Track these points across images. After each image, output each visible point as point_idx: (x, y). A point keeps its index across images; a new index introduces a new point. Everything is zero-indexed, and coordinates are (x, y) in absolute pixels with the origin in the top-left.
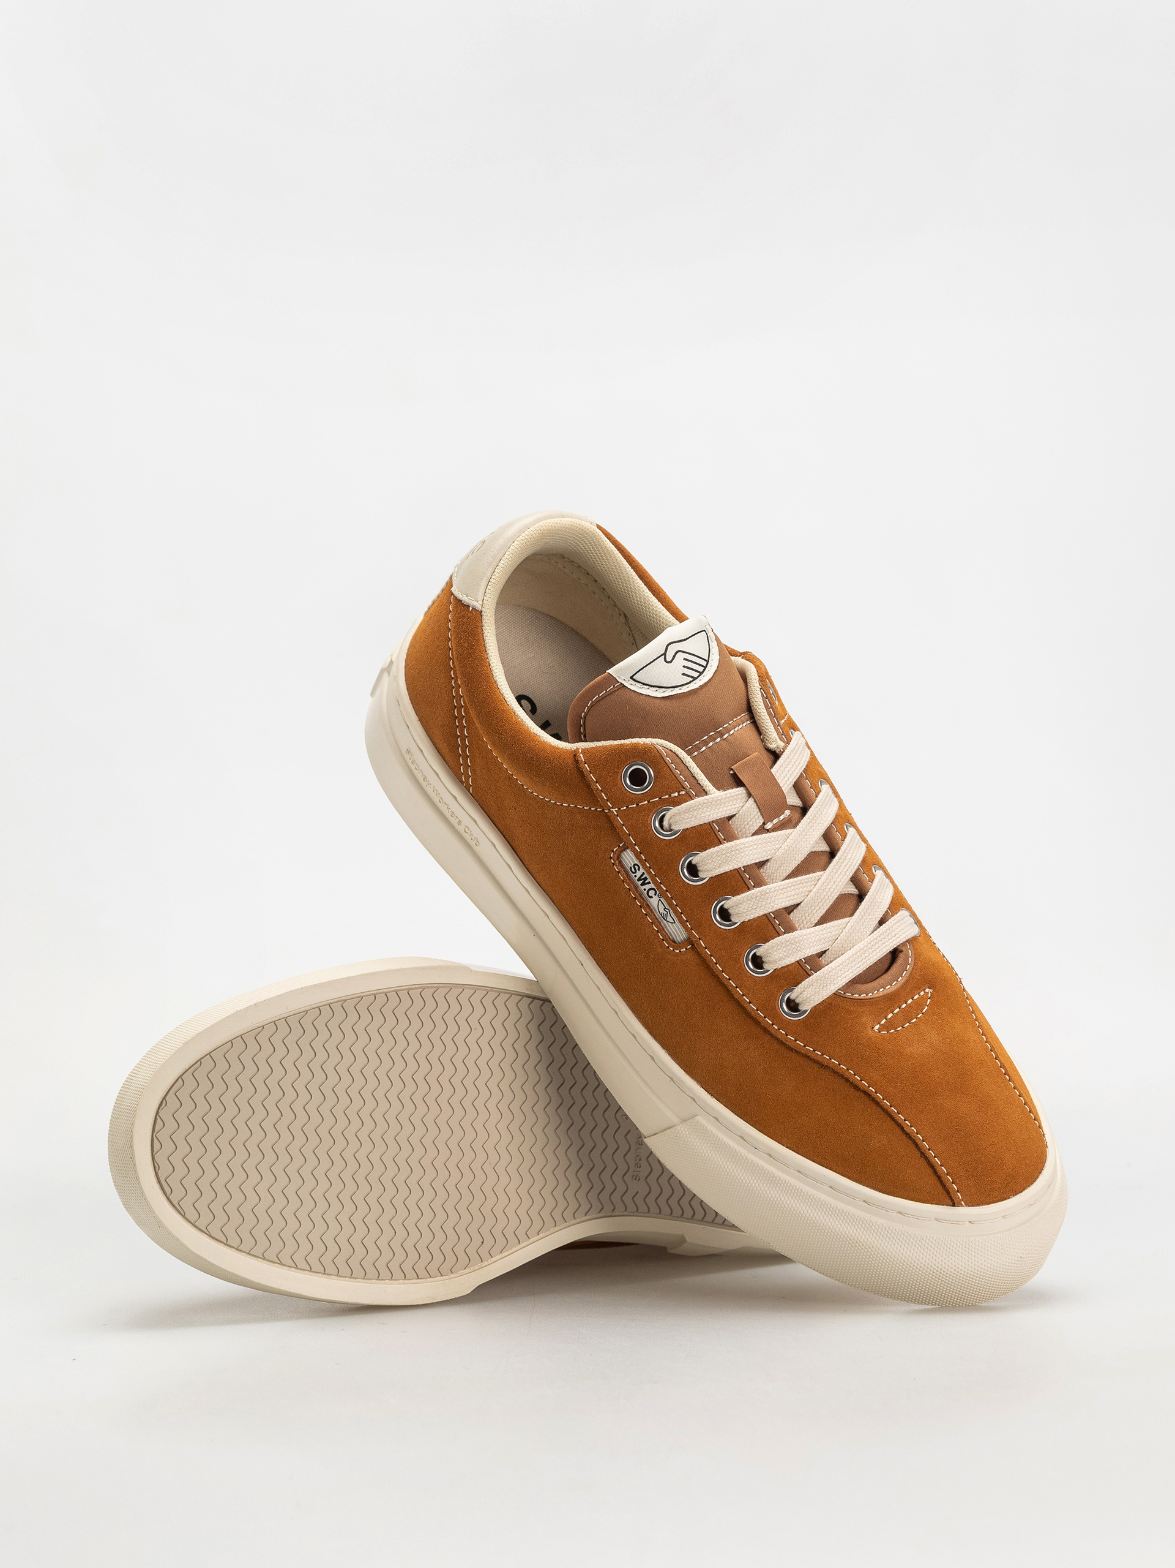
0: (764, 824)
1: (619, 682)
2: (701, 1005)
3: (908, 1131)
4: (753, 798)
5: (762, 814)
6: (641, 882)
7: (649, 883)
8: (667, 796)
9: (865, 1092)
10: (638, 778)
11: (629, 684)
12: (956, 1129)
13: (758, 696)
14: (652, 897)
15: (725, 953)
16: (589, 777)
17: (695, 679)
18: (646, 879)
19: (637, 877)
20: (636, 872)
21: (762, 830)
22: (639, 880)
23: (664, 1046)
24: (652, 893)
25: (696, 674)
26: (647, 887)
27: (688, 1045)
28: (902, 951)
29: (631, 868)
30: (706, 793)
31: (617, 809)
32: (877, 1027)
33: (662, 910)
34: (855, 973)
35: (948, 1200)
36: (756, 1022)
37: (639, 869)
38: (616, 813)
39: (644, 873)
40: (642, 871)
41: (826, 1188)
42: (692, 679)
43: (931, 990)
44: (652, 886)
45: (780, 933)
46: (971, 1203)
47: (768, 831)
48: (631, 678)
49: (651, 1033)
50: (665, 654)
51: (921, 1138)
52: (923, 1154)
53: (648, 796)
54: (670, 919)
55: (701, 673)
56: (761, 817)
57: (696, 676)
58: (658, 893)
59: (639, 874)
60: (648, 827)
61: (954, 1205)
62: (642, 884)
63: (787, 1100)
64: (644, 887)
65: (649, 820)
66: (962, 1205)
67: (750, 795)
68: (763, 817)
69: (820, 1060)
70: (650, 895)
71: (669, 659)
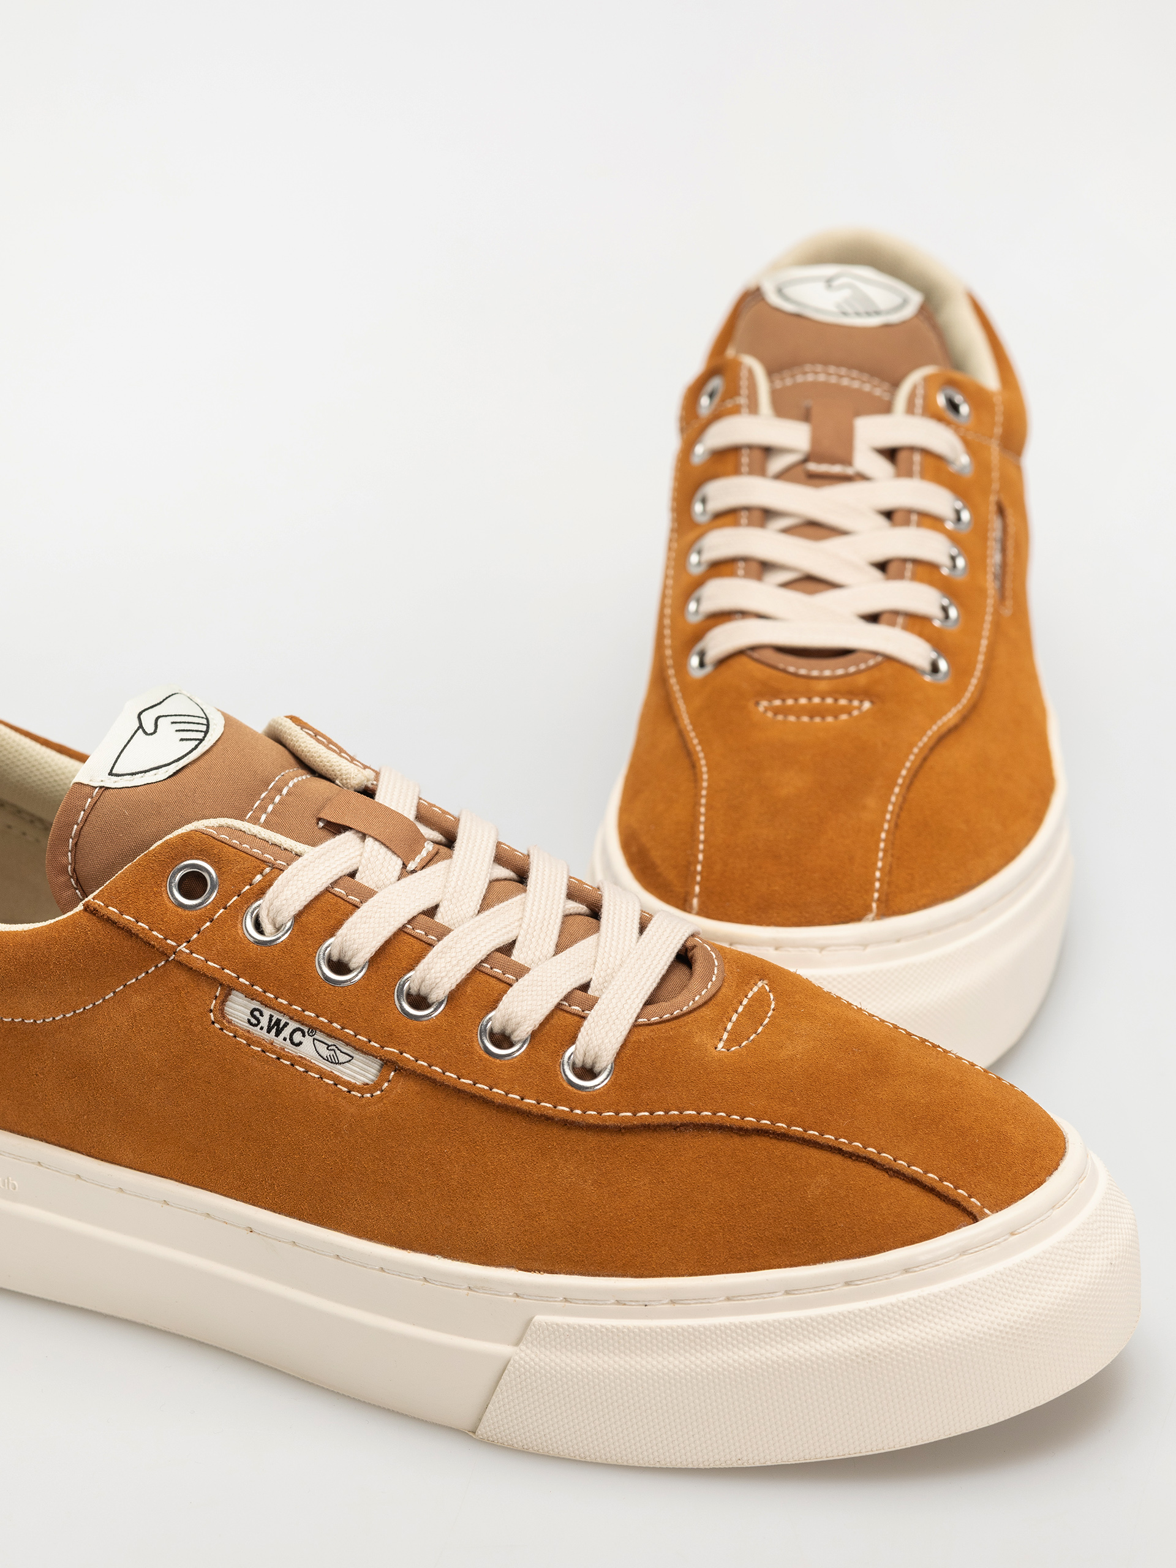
0: (405, 866)
1: (96, 788)
2: (453, 1149)
3: (850, 1150)
4: (370, 836)
5: (394, 853)
6: (274, 1031)
7: (286, 1024)
8: (248, 887)
9: (758, 1131)
10: (193, 884)
11: (111, 782)
12: (916, 1119)
13: (302, 736)
14: (300, 1043)
15: (449, 1050)
16: (122, 920)
17: (201, 741)
18: (278, 1021)
19: (265, 1028)
20: (259, 1022)
21: (405, 872)
22: (269, 1031)
23: (431, 1252)
24: (297, 1037)
25: (200, 735)
26: (286, 1033)
27: (465, 1220)
28: (694, 947)
29: (249, 1021)
30: (298, 855)
31: (185, 944)
32: (720, 1045)
33: (325, 1052)
34: (646, 988)
35: (963, 1218)
36: (546, 1119)
37: (262, 1015)
38: (188, 951)
39: (271, 1016)
40: (267, 1012)
41: (781, 1298)
42: (197, 742)
43: (766, 982)
44: (292, 1025)
45: (511, 982)
46: (998, 1206)
47: (413, 872)
48: (111, 774)
49: (403, 1247)
50: (141, 726)
51: (874, 1151)
52: (891, 1169)
53: (221, 902)
54: (343, 1058)
55: (206, 732)
56: (394, 857)
57: (201, 737)
58: (306, 1030)
59: (264, 1021)
60: (241, 941)
61: (975, 1220)
62: (277, 1035)
63: (652, 1206)
64: (282, 1036)
65: (240, 932)
66: (986, 1215)
67: (364, 836)
68: (399, 856)
69: (668, 1121)
70: (296, 1041)
71: (150, 730)
